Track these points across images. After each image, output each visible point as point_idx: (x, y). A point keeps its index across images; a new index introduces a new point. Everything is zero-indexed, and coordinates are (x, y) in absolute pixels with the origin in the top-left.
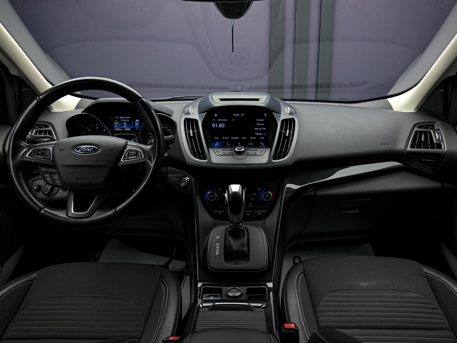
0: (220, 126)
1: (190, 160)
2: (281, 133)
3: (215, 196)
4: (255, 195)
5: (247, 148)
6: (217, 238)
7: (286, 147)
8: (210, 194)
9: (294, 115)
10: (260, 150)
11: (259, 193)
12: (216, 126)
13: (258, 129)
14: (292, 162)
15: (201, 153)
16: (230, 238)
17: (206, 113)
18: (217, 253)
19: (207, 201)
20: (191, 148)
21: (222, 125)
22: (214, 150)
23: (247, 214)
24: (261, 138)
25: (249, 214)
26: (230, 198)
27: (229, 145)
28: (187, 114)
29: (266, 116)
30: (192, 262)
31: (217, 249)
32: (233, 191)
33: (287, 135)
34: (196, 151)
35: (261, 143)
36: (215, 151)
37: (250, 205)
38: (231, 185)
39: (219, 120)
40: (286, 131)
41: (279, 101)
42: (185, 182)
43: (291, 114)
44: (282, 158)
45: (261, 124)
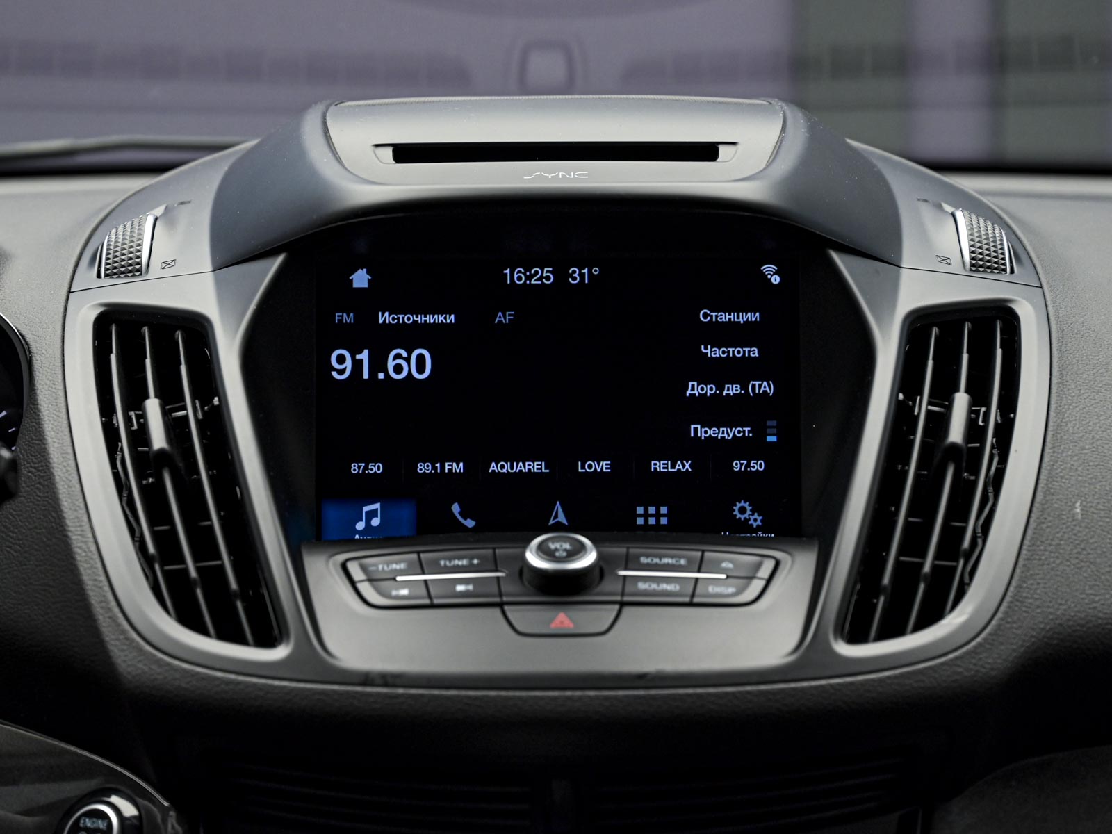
0: (398, 369)
1: (140, 650)
2: (900, 418)
5: (620, 550)
7: (952, 536)
9: (1006, 276)
10: (732, 559)
12: (357, 365)
13: (709, 390)
14: (1000, 659)
15: (234, 585)
17: (280, 259)
20: (151, 549)
21: (408, 360)
22: (344, 566)
24: (737, 466)
27: (470, 523)
28: (118, 275)
29: (776, 280)
33: (956, 433)
34: (193, 573)
35: (742, 510)
36: (357, 574)
39: (385, 318)
40: (949, 408)
41: (881, 166)
43: (982, 264)
44: (919, 627)
45: (736, 352)
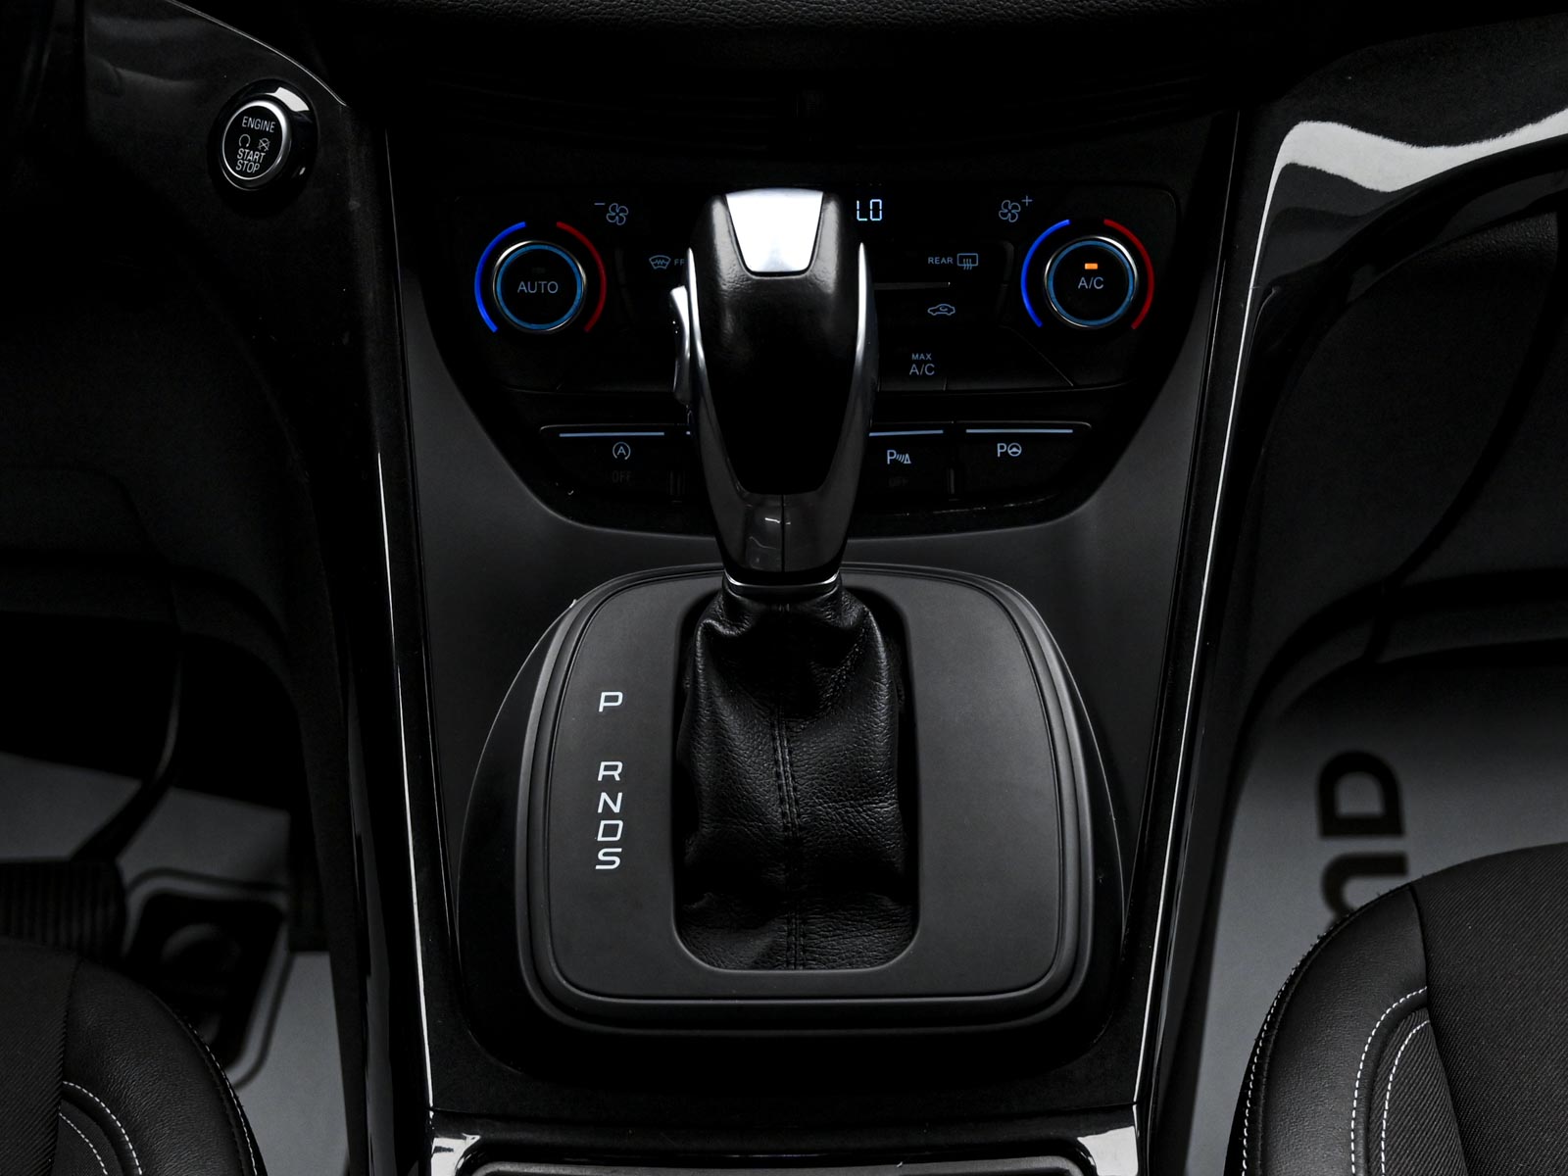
3: (569, 280)
4: (968, 265)
6: (603, 704)
8: (520, 268)
11: (1010, 248)
16: (730, 718)
18: (609, 860)
19: (493, 328)
23: (891, 456)
25: (906, 459)
26: (729, 324)
30: (359, 825)
31: (608, 813)
32: (757, 262)
37: (914, 370)
38: (732, 199)
42: (264, 144)
